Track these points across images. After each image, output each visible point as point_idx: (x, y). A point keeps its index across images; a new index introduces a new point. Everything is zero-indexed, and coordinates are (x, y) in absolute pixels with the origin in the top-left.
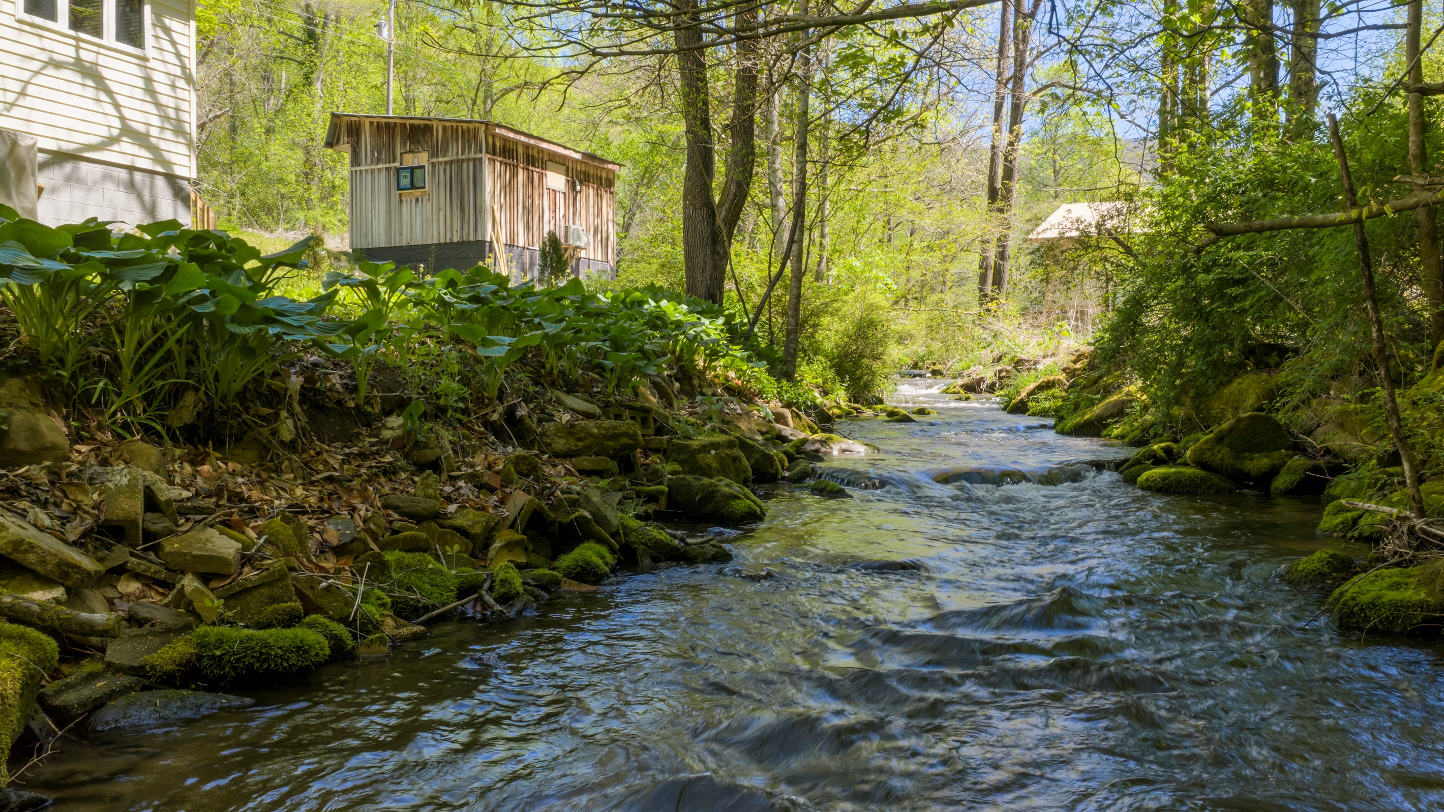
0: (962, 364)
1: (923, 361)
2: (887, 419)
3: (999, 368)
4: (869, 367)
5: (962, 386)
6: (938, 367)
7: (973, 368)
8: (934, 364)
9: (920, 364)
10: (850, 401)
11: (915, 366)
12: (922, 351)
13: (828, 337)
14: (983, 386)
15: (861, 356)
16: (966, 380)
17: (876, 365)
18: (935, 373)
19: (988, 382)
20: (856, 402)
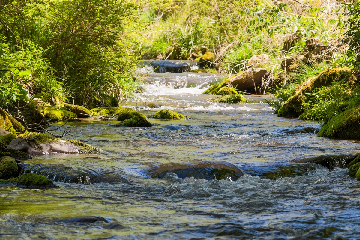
0: (242, 52)
1: (188, 47)
2: (118, 122)
3: (288, 57)
4: (97, 56)
5: (234, 84)
6: (208, 56)
7: (255, 58)
8: (204, 51)
9: (184, 51)
10: (70, 101)
11: (176, 54)
12: (186, 32)
13: (40, 14)
14: (265, 84)
15: (85, 40)
16: (240, 75)
17: (108, 54)
18: (203, 64)
19: (273, 77)
20: (78, 101)
